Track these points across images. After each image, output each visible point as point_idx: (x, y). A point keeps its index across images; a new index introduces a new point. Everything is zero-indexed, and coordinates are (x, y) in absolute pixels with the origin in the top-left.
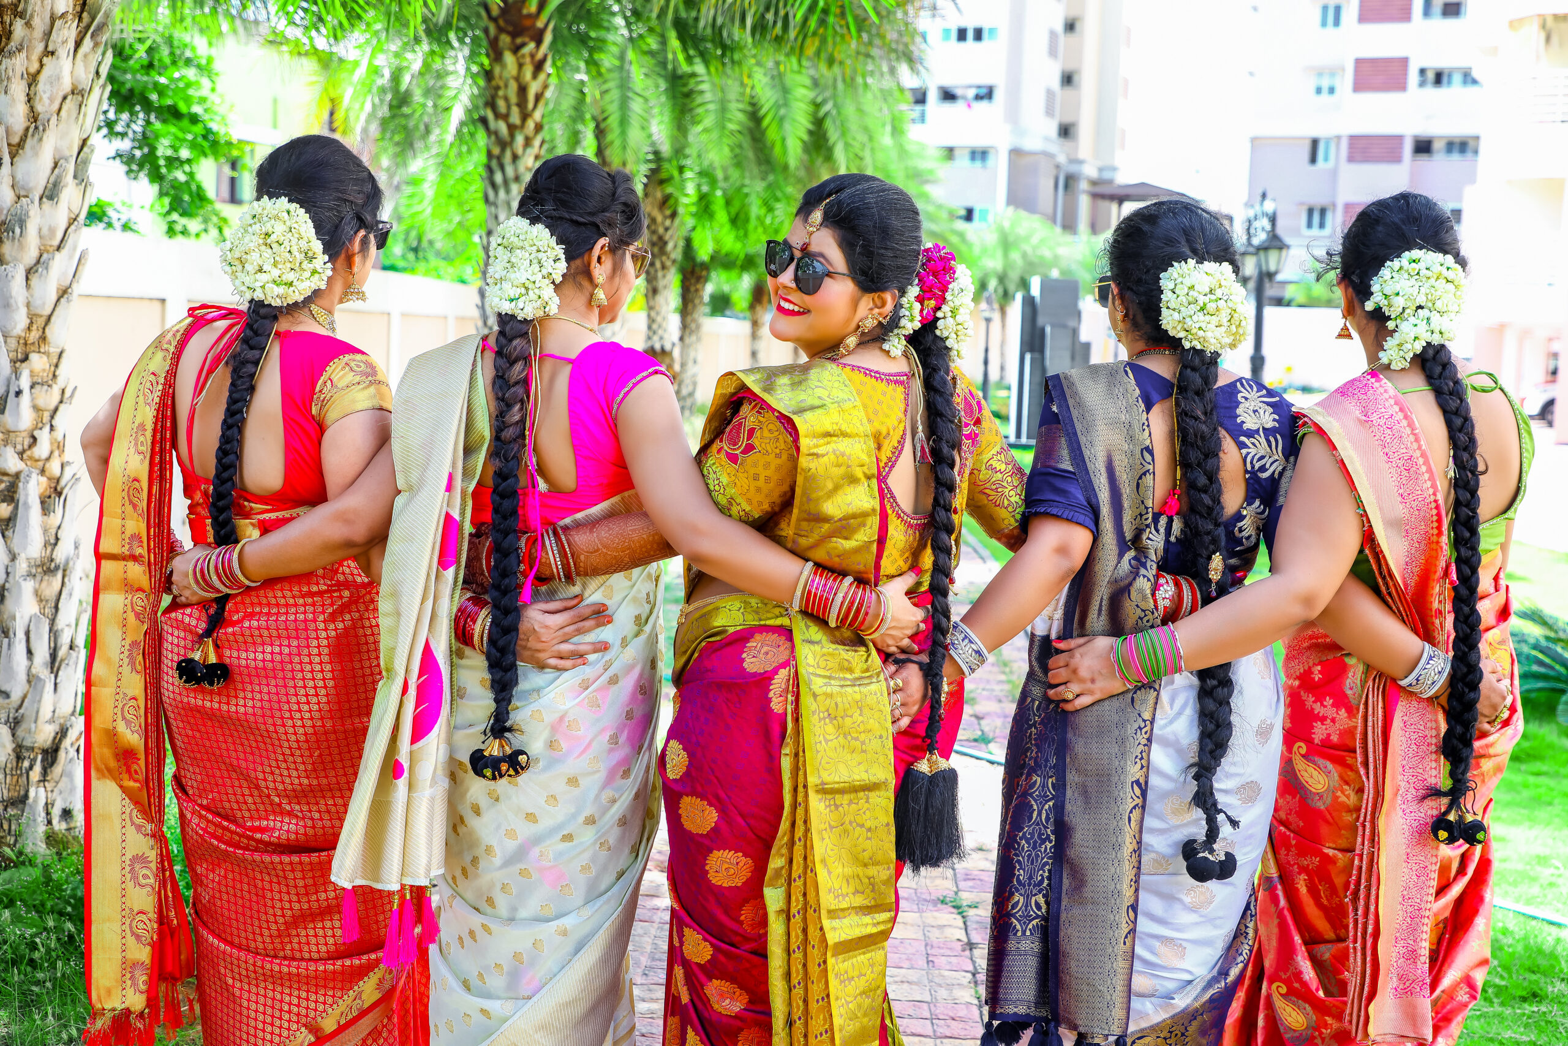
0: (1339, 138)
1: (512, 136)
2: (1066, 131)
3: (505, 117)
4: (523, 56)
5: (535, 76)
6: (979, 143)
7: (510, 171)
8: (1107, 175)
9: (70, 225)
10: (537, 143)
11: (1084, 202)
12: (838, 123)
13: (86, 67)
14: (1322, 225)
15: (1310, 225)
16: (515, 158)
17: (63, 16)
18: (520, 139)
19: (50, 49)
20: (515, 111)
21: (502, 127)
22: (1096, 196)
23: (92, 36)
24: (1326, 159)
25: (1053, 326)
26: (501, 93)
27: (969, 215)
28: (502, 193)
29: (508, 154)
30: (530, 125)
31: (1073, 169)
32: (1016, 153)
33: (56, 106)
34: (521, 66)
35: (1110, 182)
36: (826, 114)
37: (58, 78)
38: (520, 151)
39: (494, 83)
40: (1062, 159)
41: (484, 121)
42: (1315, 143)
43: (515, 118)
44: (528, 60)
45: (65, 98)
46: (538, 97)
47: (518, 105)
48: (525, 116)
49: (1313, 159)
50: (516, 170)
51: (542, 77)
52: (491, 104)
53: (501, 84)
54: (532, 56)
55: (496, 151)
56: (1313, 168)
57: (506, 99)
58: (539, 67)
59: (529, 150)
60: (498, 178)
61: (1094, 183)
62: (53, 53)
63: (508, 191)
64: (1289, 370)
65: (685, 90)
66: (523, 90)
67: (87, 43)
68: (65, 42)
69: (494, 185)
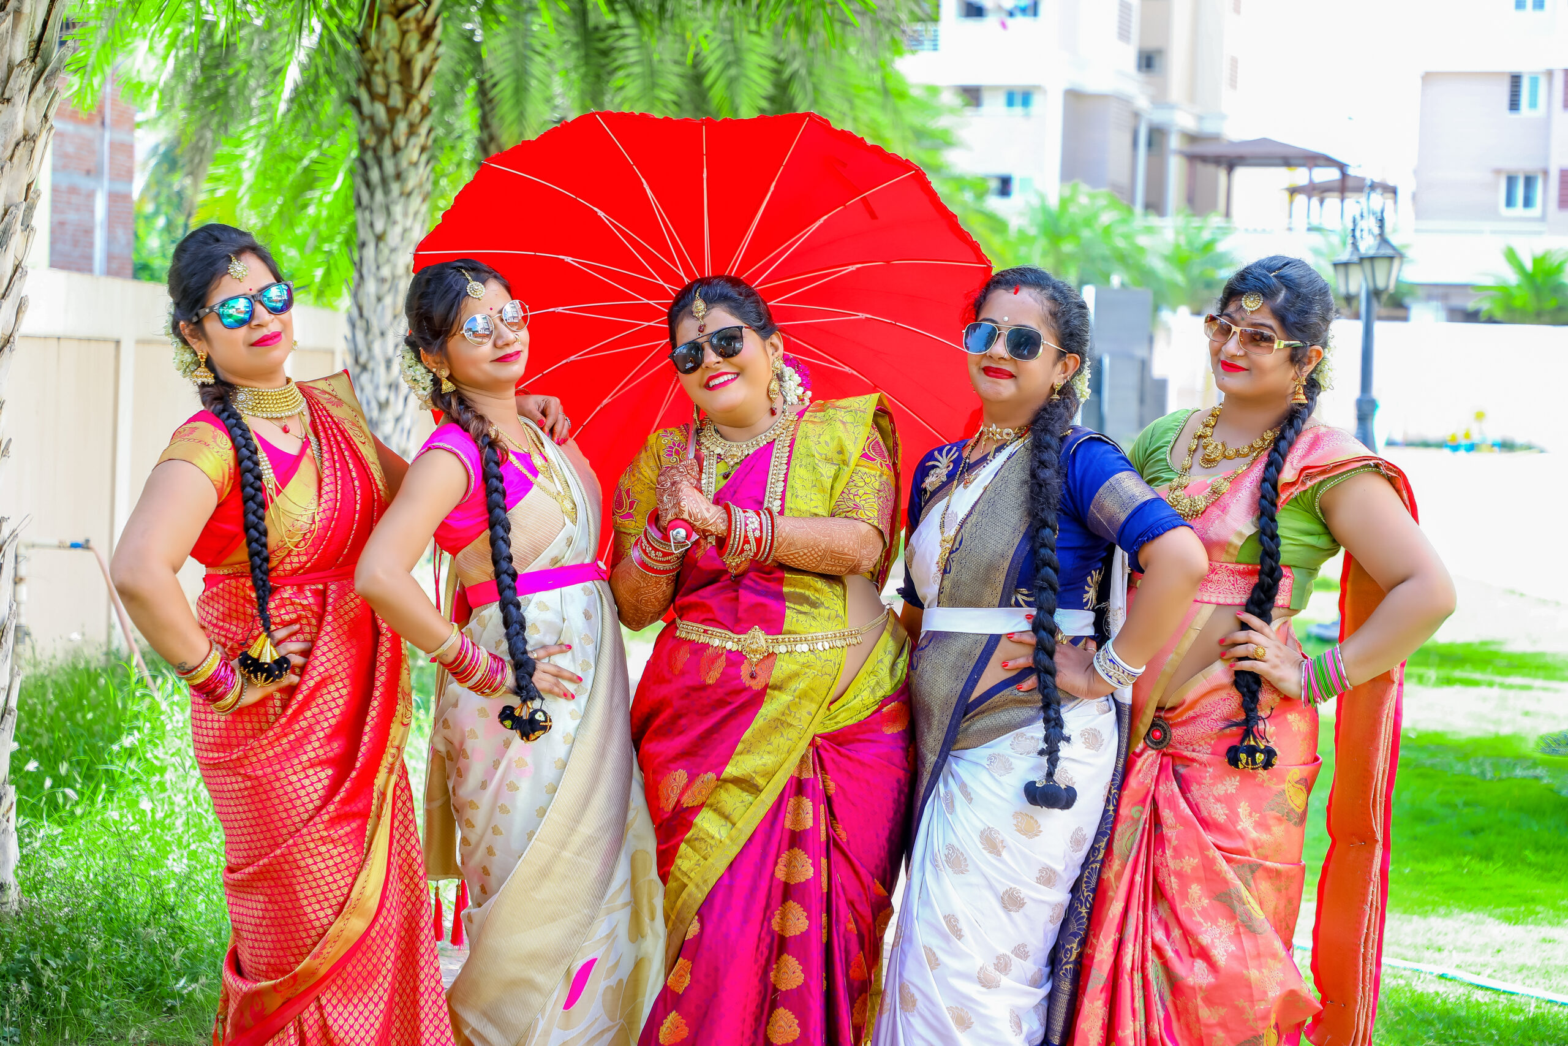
0: (1550, 74)
1: (393, 122)
2: (1148, 61)
3: (384, 98)
4: (407, 21)
5: (421, 48)
6: (1019, 79)
7: (389, 166)
8: (1209, 127)
9: (15, 272)
10: (423, 130)
11: (1175, 168)
12: (809, 87)
13: (37, 111)
14: (1528, 202)
15: (1510, 202)
16: (396, 149)
17: (21, 64)
18: (402, 126)
19: (6, 96)
20: (396, 90)
21: (380, 111)
22: (1194, 159)
23: (45, 81)
24: (1533, 104)
25: (1113, 356)
26: (377, 68)
27: (1005, 186)
28: (379, 195)
29: (387, 145)
30: (416, 107)
31: (1159, 117)
32: (1074, 96)
33: (9, 153)
34: (404, 33)
35: (1215, 138)
36: (792, 77)
37: (13, 125)
38: (402, 141)
39: (369, 55)
40: (1142, 102)
41: (356, 103)
42: (1516, 80)
43: (396, 99)
44: (413, 26)
45: (17, 144)
46: (426, 74)
47: (401, 83)
48: (409, 99)
49: (1514, 105)
50: (397, 165)
51: (430, 46)
52: (366, 81)
53: (379, 57)
54: (419, 21)
55: (372, 141)
56: (1514, 116)
57: (385, 75)
58: (426, 34)
59: (413, 140)
60: (375, 175)
61: (1192, 138)
62: (8, 100)
63: (387, 192)
64: (1480, 416)
65: (602, 46)
66: (406, 64)
67: (40, 87)
68: (21, 89)
69: (368, 184)
